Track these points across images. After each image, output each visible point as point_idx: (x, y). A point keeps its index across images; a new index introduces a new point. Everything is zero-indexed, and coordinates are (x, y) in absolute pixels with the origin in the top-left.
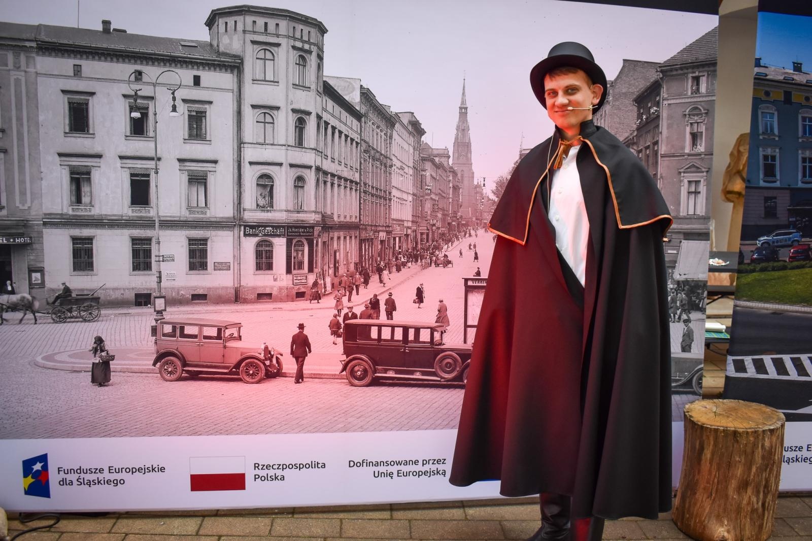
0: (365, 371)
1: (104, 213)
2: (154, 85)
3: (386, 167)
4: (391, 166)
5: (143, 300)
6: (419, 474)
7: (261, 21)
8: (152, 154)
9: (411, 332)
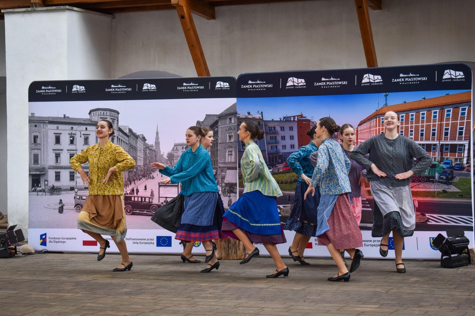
0: (130, 210)
1: (63, 165)
2: (76, 131)
3: (136, 150)
4: (137, 150)
5: (72, 189)
6: (146, 243)
7: (102, 112)
8: (75, 149)
9: (143, 199)
